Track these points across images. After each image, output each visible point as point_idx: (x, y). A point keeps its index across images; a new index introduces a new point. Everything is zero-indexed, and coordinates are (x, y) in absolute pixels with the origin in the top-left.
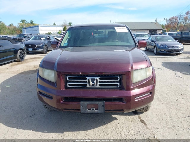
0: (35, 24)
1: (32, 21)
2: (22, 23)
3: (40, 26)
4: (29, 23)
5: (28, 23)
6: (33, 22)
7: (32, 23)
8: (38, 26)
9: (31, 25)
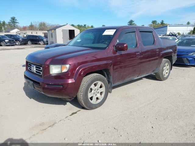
0: (166, 24)
1: (163, 21)
2: (152, 24)
3: (169, 26)
4: (160, 23)
5: (158, 23)
6: (164, 23)
7: (162, 23)
8: (167, 26)
9: (161, 26)
